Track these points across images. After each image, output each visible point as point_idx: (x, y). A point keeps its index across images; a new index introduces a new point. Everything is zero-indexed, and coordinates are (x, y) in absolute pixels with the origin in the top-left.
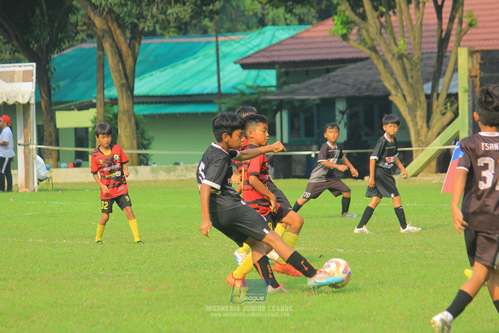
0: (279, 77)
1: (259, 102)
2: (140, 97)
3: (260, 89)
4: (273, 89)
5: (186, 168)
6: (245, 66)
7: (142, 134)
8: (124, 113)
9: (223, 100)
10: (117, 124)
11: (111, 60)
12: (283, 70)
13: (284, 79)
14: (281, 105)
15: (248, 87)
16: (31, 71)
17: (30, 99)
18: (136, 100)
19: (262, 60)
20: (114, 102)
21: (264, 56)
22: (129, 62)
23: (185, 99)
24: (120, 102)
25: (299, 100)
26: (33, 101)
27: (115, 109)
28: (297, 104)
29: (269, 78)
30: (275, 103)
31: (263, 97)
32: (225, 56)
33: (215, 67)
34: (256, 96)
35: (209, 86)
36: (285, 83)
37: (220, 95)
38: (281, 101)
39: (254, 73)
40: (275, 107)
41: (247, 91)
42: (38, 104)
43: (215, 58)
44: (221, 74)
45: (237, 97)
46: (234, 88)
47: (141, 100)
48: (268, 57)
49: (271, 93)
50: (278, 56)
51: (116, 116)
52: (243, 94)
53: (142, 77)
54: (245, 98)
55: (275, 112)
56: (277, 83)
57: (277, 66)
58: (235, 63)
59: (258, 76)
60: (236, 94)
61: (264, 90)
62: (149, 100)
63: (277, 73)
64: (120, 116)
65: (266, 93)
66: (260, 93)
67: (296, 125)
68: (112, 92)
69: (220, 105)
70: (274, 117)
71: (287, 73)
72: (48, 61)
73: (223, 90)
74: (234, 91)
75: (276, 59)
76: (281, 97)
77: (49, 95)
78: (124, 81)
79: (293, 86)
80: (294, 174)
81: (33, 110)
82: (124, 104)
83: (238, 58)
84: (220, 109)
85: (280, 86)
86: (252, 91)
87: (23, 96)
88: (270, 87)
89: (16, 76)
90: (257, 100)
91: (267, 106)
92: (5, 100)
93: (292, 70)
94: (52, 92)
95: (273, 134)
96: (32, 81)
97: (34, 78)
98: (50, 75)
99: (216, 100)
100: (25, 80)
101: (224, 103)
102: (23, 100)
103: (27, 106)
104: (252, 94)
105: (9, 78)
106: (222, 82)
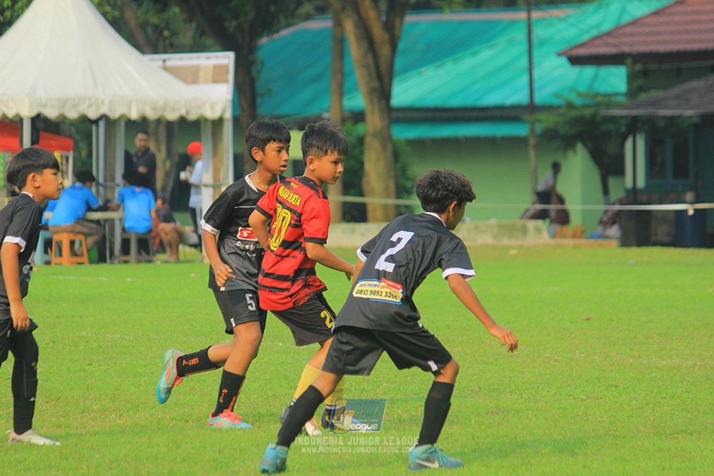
0: (631, 78)
1: (598, 119)
2: (400, 110)
3: (600, 99)
4: (622, 99)
5: (476, 228)
6: (575, 60)
7: (404, 170)
8: (375, 135)
9: (539, 116)
10: (362, 153)
11: (354, 49)
12: (639, 67)
13: (640, 82)
14: (634, 126)
15: (580, 95)
16: (226, 67)
17: (224, 112)
18: (394, 115)
19: (604, 50)
20: (359, 117)
21: (607, 44)
22: (385, 51)
23: (475, 114)
24: (369, 117)
25: (665, 117)
26: (228, 115)
27: (361, 128)
28: (661, 124)
29: (615, 80)
30: (624, 122)
31: (605, 112)
32: (542, 43)
33: (524, 62)
34: (592, 110)
35: (515, 95)
36: (641, 89)
37: (532, 108)
38: (635, 118)
39: (589, 71)
40: (623, 129)
41: (578, 101)
42: (236, 120)
43: (525, 47)
44: (536, 73)
45: (562, 111)
46: (557, 95)
47: (401, 115)
48: (614, 45)
49: (618, 106)
50: (631, 44)
51: (361, 141)
52: (571, 106)
53: (404, 76)
54: (574, 113)
55: (624, 137)
56: (629, 89)
57: (629, 61)
58: (559, 55)
59: (595, 77)
60: (558, 107)
61: (606, 99)
62: (416, 115)
63: (628, 71)
64: (368, 140)
65: (609, 105)
66: (598, 105)
67: (659, 159)
68: (357, 100)
69: (533, 124)
70: (622, 146)
71: (645, 73)
72: (252, 49)
73: (541, 97)
74: (556, 102)
75: (627, 49)
76: (635, 112)
77: (253, 105)
78: (376, 84)
79: (655, 94)
80: (653, 238)
81: (228, 130)
82: (374, 121)
83: (563, 47)
84: (533, 130)
85: (633, 93)
86: (587, 101)
87: (212, 107)
88: (617, 94)
89: (201, 73)
90: (593, 117)
91: (611, 127)
92: (183, 112)
93: (653, 66)
94: (259, 101)
95: (620, 172)
96: (227, 81)
97: (231, 76)
98: (254, 71)
99: (527, 117)
100: (216, 80)
101: (539, 121)
102: (212, 114)
103: (218, 124)
104: (585, 106)
105: (190, 77)
106: (536, 85)
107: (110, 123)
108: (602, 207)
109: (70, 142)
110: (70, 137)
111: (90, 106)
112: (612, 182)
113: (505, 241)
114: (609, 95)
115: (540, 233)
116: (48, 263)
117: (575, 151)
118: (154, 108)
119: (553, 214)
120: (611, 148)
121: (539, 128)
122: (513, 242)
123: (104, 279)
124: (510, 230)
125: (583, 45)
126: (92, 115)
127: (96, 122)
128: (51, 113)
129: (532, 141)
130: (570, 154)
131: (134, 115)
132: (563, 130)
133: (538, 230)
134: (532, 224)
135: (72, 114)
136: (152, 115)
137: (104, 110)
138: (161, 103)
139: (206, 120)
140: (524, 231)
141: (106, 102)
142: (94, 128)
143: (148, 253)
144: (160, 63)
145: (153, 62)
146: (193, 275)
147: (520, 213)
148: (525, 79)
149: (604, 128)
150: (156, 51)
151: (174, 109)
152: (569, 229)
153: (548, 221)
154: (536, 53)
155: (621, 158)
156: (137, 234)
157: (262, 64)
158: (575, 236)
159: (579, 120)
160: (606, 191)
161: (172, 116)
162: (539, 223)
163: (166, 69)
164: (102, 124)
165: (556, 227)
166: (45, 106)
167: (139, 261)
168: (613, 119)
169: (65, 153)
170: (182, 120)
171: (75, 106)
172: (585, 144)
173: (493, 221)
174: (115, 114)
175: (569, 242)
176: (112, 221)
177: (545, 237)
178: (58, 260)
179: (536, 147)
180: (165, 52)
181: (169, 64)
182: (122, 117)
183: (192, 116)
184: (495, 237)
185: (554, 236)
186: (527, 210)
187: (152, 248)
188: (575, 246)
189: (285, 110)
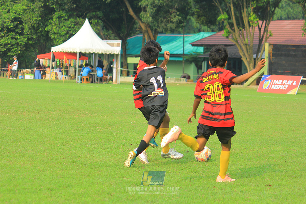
0: (204, 49)
3: (197, 53)
4: (202, 54)
6: (193, 45)
12: (206, 47)
13: (206, 50)
14: (204, 59)
15: (194, 52)
16: (120, 43)
19: (199, 43)
26: (120, 53)
29: (201, 50)
30: (202, 58)
31: (198, 56)
32: (186, 41)
33: (182, 45)
35: (180, 52)
36: (206, 52)
37: (184, 55)
38: (205, 58)
39: (196, 48)
40: (202, 60)
41: (193, 54)
42: (121, 55)
43: (182, 42)
44: (185, 48)
45: (190, 56)
46: (189, 52)
48: (201, 42)
49: (202, 55)
50: (204, 42)
52: (192, 55)
54: (192, 56)
55: (202, 61)
57: (204, 46)
58: (190, 44)
59: (197, 49)
60: (189, 55)
61: (199, 54)
66: (197, 55)
69: (184, 58)
70: (202, 63)
71: (207, 49)
72: (126, 40)
73: (186, 52)
74: (189, 54)
75: (203, 43)
76: (205, 56)
77: (125, 52)
81: (119, 57)
83: (191, 42)
84: (183, 59)
85: (204, 52)
86: (195, 54)
87: (116, 52)
88: (201, 53)
89: (115, 45)
90: (196, 57)
91: (199, 59)
92: (110, 52)
93: (209, 47)
94: (127, 51)
95: (201, 69)
96: (120, 46)
97: (121, 45)
98: (126, 45)
99: (182, 56)
100: (117, 46)
101: (185, 57)
102: (116, 53)
103: (118, 55)
104: (195, 55)
105: (112, 45)
106: (185, 50)
107: (95, 54)
108: (197, 75)
109: (87, 58)
110: (88, 57)
111: (91, 50)
112: (199, 71)
113: (176, 82)
114: (200, 53)
115: (184, 81)
116: (81, 83)
117: (192, 64)
118: (104, 51)
119: (187, 77)
120: (199, 64)
121: (185, 59)
122: (178, 82)
123: (92, 86)
124: (178, 80)
125: (195, 42)
126: (92, 52)
127: (92, 54)
128: (83, 52)
129: (183, 62)
130: (191, 65)
131: (100, 53)
132: (190, 60)
133: (183, 80)
134: (182, 79)
135: (87, 52)
136: (104, 53)
137: (94, 51)
138: (106, 50)
139: (115, 54)
140: (181, 80)
141: (95, 50)
142: (92, 55)
143: (102, 81)
144: (106, 42)
145: (105, 42)
146: (110, 86)
147: (180, 76)
148: (182, 49)
149: (198, 59)
150: (106, 40)
151: (108, 52)
152: (190, 80)
153: (186, 78)
154: (185, 43)
155: (201, 66)
156: (100, 77)
157: (128, 43)
158: (191, 82)
159: (193, 58)
160: (198, 73)
161: (108, 53)
162: (184, 79)
163: (107, 43)
164: (94, 54)
165: (187, 80)
166: (82, 50)
167: (100, 83)
168: (200, 58)
169: (86, 60)
170: (110, 54)
171: (88, 50)
172: (194, 63)
173: (174, 78)
174: (96, 52)
175: (190, 83)
176: (95, 75)
177: (185, 82)
178: (83, 82)
179: (184, 63)
180: (108, 40)
181: (108, 42)
182: (98, 53)
183: (112, 53)
184: (174, 81)
185: (186, 81)
186: (182, 76)
187: (103, 81)
188: (191, 84)
189: (132, 53)
